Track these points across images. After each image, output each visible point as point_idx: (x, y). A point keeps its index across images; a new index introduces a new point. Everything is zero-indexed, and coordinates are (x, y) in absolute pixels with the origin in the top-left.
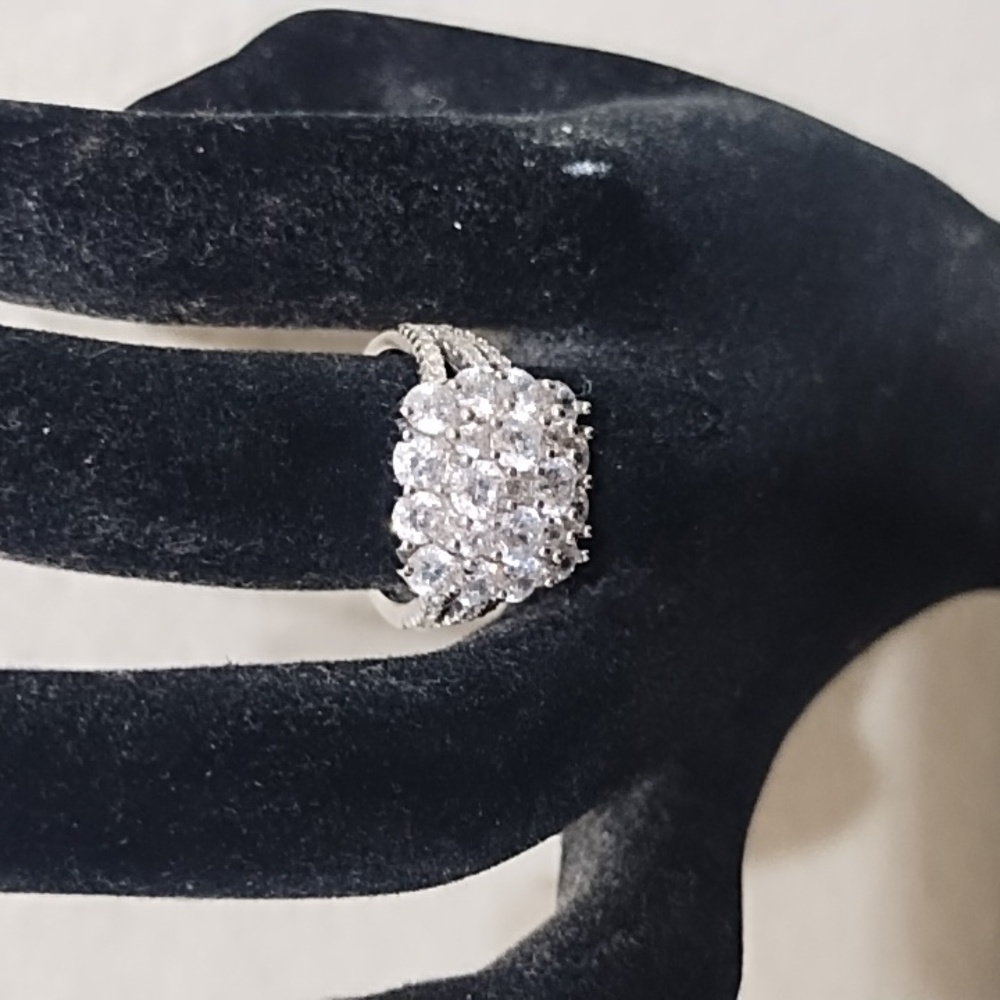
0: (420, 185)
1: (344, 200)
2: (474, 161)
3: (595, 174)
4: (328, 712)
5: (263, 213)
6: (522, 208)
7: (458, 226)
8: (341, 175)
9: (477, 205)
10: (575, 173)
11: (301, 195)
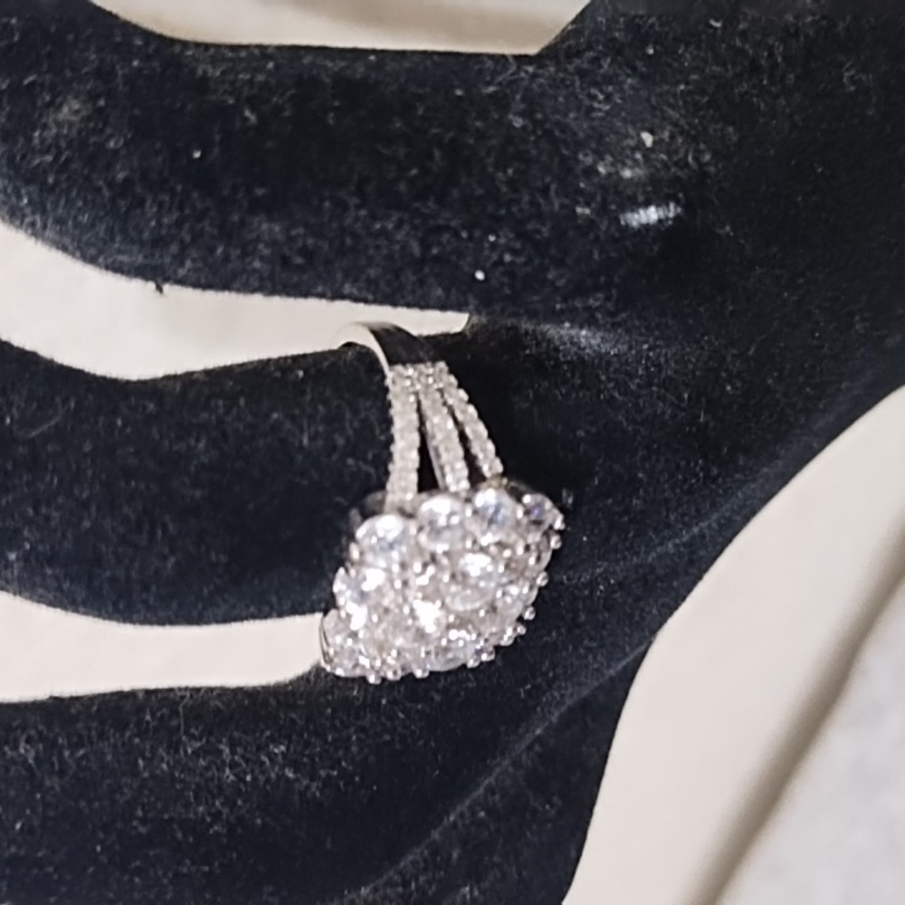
0: (447, 228)
1: (355, 236)
2: (518, 202)
3: (660, 221)
4: (217, 816)
5: (258, 239)
6: (560, 263)
7: (480, 276)
8: (358, 207)
9: (508, 258)
10: (635, 224)
11: (306, 225)
